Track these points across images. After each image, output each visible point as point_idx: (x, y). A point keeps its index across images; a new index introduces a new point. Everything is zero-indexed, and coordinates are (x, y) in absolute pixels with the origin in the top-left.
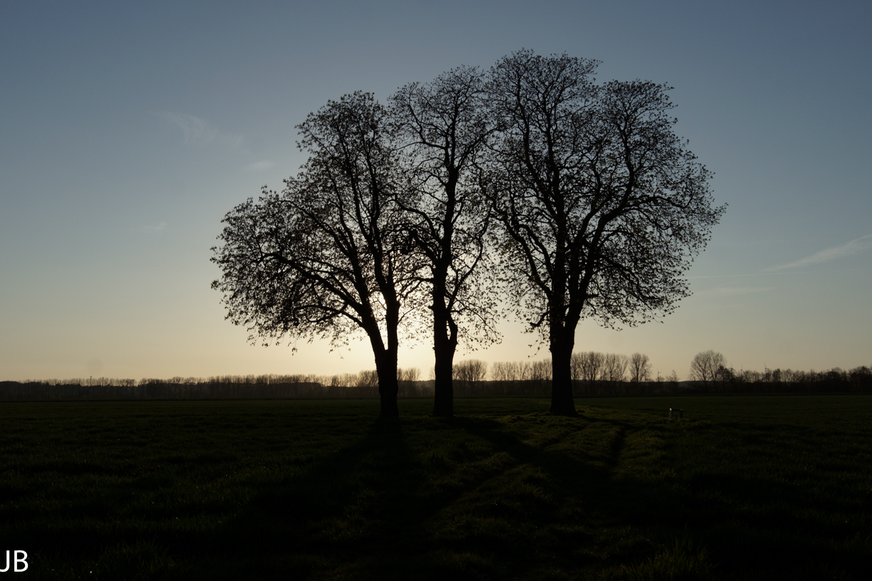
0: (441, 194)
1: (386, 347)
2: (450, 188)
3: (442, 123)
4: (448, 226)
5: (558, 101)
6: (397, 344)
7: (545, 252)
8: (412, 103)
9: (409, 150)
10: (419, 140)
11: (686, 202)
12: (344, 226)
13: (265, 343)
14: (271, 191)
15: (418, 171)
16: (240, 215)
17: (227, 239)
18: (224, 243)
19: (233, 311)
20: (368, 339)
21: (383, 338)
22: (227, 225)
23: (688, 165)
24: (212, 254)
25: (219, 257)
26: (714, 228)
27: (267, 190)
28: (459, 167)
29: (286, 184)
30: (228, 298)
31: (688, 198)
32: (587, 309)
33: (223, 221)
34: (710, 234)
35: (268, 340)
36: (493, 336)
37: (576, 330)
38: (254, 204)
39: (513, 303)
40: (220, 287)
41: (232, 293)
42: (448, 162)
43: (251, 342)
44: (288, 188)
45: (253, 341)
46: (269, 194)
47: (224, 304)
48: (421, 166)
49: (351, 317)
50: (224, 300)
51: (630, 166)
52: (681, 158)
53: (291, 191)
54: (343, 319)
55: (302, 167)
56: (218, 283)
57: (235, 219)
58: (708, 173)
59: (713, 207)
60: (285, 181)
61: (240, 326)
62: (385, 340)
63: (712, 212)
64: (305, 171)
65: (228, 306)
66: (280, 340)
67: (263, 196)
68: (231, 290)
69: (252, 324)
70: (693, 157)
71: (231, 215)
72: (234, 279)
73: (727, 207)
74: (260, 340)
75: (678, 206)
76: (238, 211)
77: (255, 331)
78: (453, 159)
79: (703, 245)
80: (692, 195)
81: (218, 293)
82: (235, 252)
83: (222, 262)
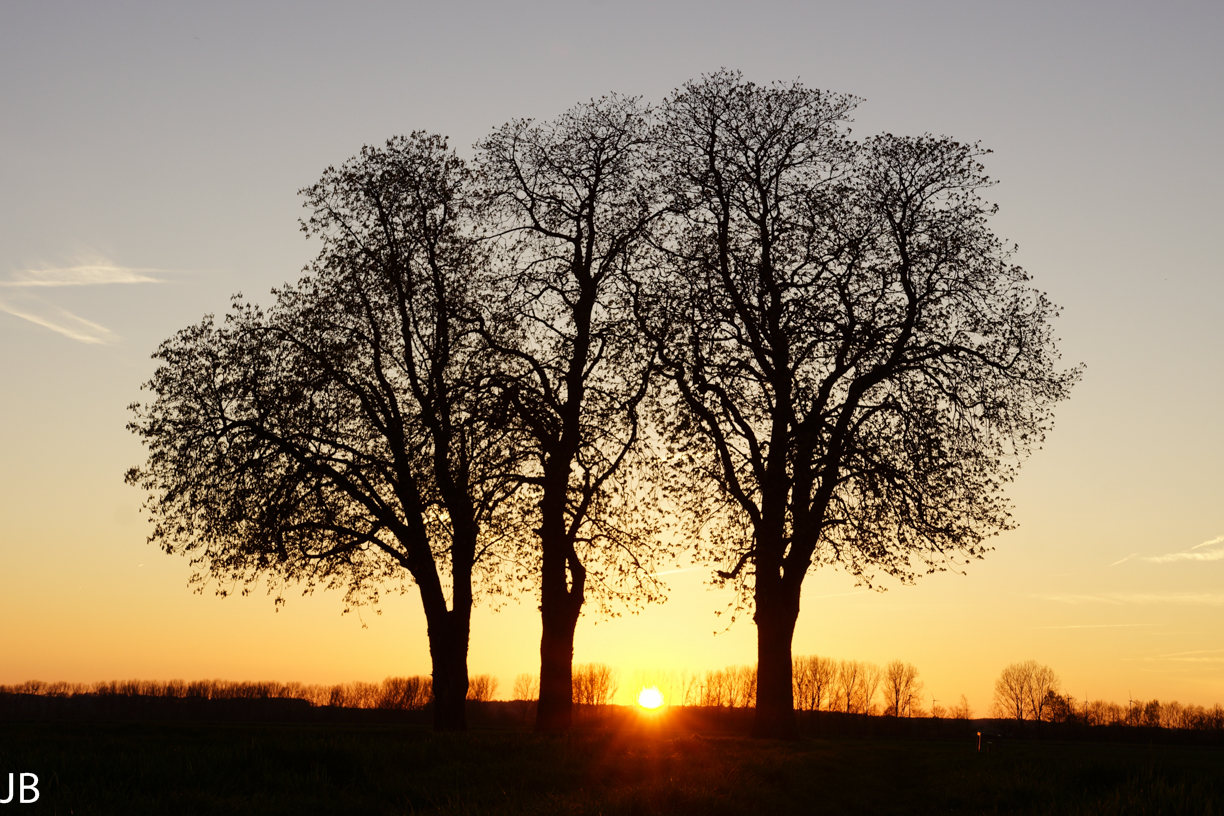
0: (565, 324)
1: (450, 607)
2: (581, 313)
3: (573, 194)
4: (575, 381)
5: (782, 166)
6: (471, 601)
7: (749, 434)
8: (518, 156)
9: (509, 240)
10: (529, 222)
11: (1010, 359)
12: (381, 377)
13: (221, 590)
14: (248, 306)
15: (524, 279)
16: (189, 345)
17: (160, 391)
18: (154, 396)
19: (164, 527)
20: (415, 591)
21: (444, 590)
22: (164, 363)
23: (1014, 292)
24: (131, 417)
25: (144, 423)
26: (1059, 407)
27: (242, 302)
28: (599, 276)
29: (276, 297)
30: (156, 501)
31: (1013, 350)
32: (824, 550)
33: (155, 356)
34: (1051, 419)
35: (228, 584)
36: (650, 588)
37: (803, 586)
38: (214, 328)
39: (689, 533)
40: (142, 481)
41: (164, 492)
42: (579, 266)
44: (280, 305)
45: (200, 585)
46: (246, 310)
47: (147, 513)
48: (530, 270)
49: (386, 548)
50: (149, 505)
51: (907, 285)
52: (1003, 278)
53: (285, 311)
54: (371, 552)
55: (307, 268)
56: (138, 474)
57: (178, 354)
58: (1051, 307)
59: (1058, 370)
60: (274, 292)
61: (174, 555)
62: (448, 593)
63: (1056, 378)
64: (314, 275)
65: (154, 516)
66: (249, 586)
67: (234, 312)
68: (164, 486)
69: (200, 552)
70: (1025, 278)
71: (170, 346)
72: (170, 466)
73: (1084, 370)
74: (212, 584)
75: (994, 364)
76: (186, 339)
77: (204, 567)
78: (589, 260)
79: (1039, 437)
80: (1020, 345)
81: (137, 492)
82: (175, 415)
83: (149, 433)
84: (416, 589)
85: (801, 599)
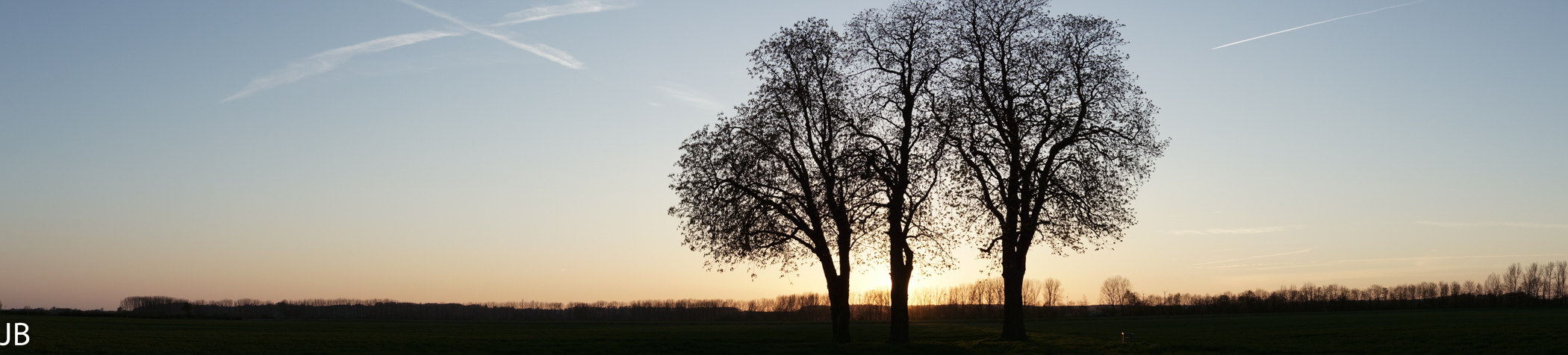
0: (899, 121)
1: (838, 273)
2: (907, 114)
3: (900, 49)
4: (904, 150)
5: (1012, 31)
6: (849, 270)
7: (999, 177)
8: (868, 29)
9: (866, 76)
10: (876, 65)
11: (1134, 135)
12: (795, 151)
13: (720, 269)
14: (726, 118)
15: (876, 97)
16: (697, 141)
17: (683, 166)
18: (681, 170)
19: (689, 237)
20: (819, 265)
21: (835, 264)
22: (684, 151)
23: (1135, 100)
24: (670, 181)
25: (677, 184)
26: (1158, 160)
27: (723, 117)
28: (915, 94)
29: (737, 110)
30: (685, 224)
31: (1135, 130)
32: (1037, 236)
33: (680, 148)
34: (1153, 166)
35: (726, 267)
36: (949, 261)
37: (1027, 256)
38: (709, 131)
39: (964, 228)
40: (677, 213)
41: (689, 219)
42: (904, 88)
43: (707, 267)
44: (738, 115)
45: (709, 267)
46: (725, 121)
47: (681, 230)
48: (878, 92)
49: (801, 241)
50: (682, 226)
51: (1080, 96)
52: (1130, 92)
53: (742, 117)
54: (793, 244)
55: (751, 93)
56: (675, 210)
57: (692, 146)
58: (1155, 108)
59: (1158, 140)
60: (736, 108)
61: (696, 252)
62: (837, 266)
63: (1156, 145)
64: (756, 98)
65: (684, 232)
66: (734, 266)
67: (720, 122)
68: (689, 216)
69: (708, 250)
70: (1142, 93)
71: (687, 142)
72: (691, 205)
73: (1170, 141)
74: (716, 266)
75: (1126, 138)
76: (695, 138)
77: (711, 258)
78: (910, 85)
79: (1148, 176)
80: (1139, 128)
81: (675, 219)
82: (692, 179)
83: (679, 189)
84: (820, 264)
85: (1026, 263)
